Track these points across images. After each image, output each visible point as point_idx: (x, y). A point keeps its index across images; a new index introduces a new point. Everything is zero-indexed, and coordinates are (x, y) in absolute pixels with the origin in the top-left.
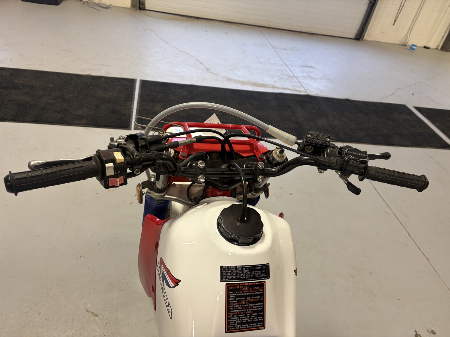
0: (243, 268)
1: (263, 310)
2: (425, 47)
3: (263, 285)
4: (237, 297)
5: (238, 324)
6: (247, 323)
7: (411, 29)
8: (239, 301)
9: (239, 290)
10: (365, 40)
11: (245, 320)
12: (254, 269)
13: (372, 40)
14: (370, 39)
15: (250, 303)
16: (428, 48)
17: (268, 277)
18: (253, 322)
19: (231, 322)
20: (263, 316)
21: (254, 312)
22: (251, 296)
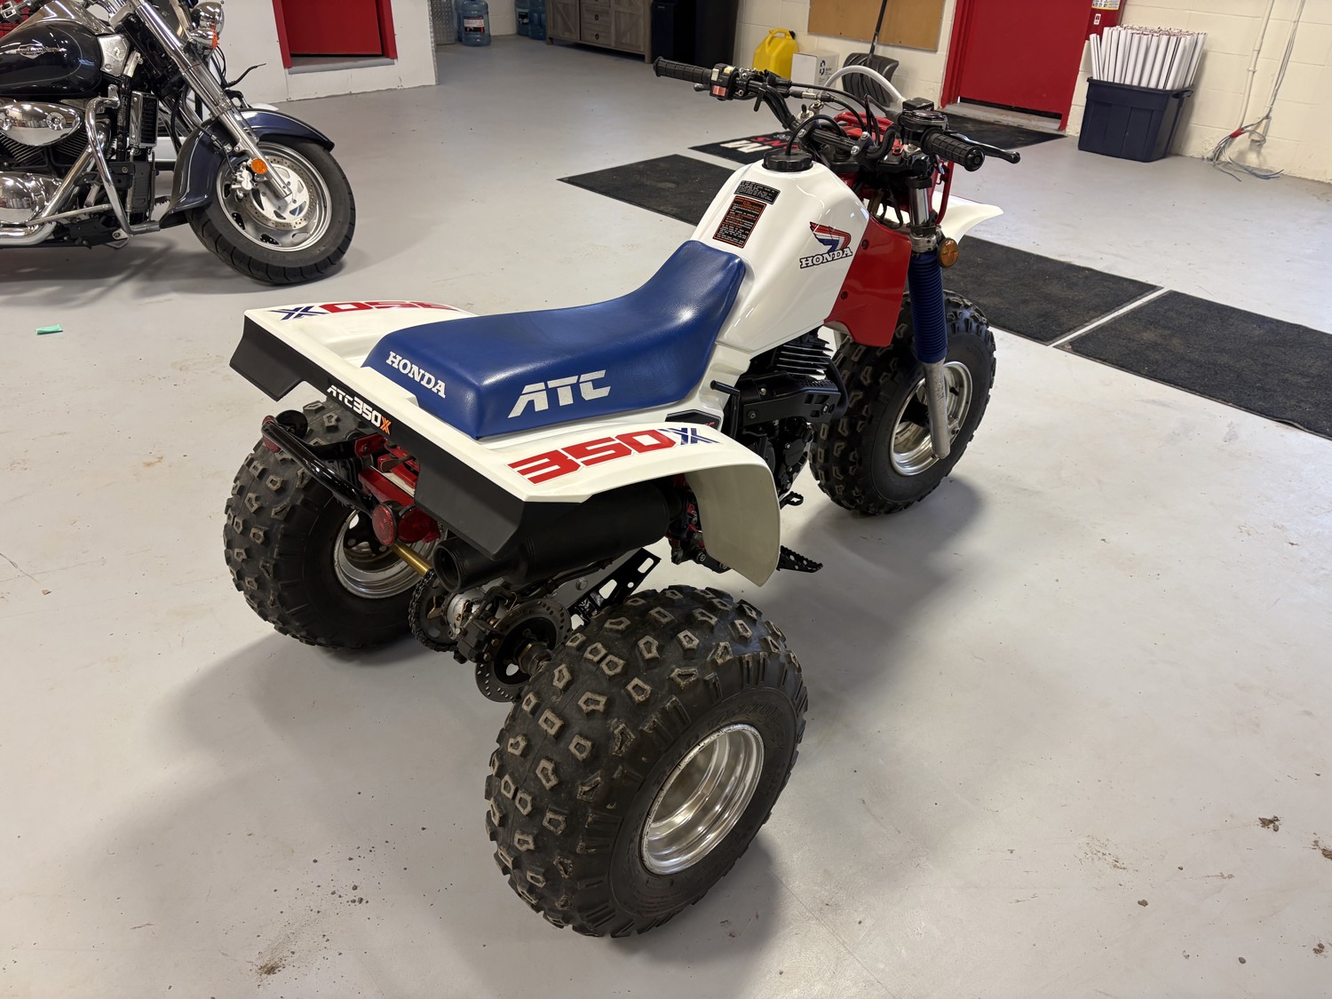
0: (756, 185)
1: (750, 231)
3: (762, 207)
4: (737, 209)
5: (726, 234)
6: (732, 236)
8: (737, 214)
9: (742, 203)
11: (732, 232)
12: (763, 188)
15: (744, 219)
17: (772, 202)
18: (736, 237)
19: (722, 230)
20: (748, 235)
21: (743, 228)
22: (747, 212)
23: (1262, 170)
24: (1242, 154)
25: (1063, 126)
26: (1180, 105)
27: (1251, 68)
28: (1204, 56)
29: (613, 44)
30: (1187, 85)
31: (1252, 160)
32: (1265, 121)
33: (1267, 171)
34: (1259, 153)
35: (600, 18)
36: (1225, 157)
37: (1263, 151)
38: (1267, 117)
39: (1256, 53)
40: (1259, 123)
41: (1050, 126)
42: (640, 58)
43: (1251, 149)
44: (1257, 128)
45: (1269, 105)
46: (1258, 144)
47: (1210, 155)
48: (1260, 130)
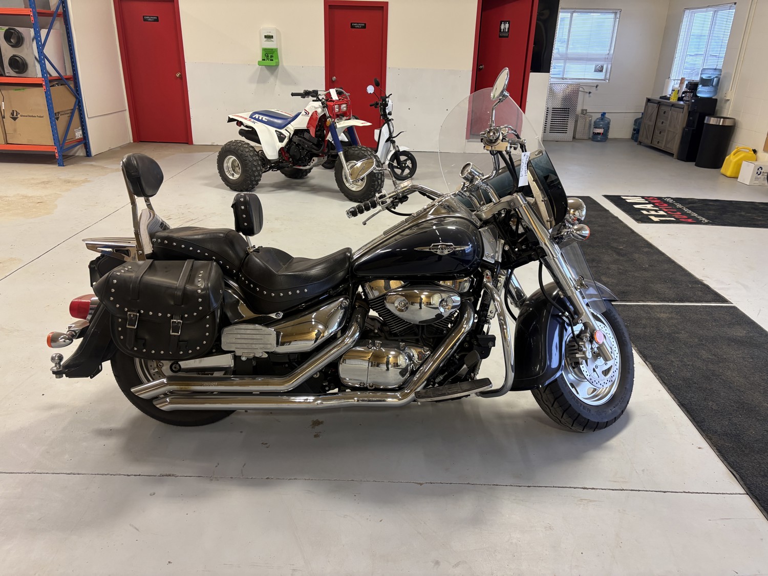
29: (663, 147)
35: (662, 133)
42: (671, 155)
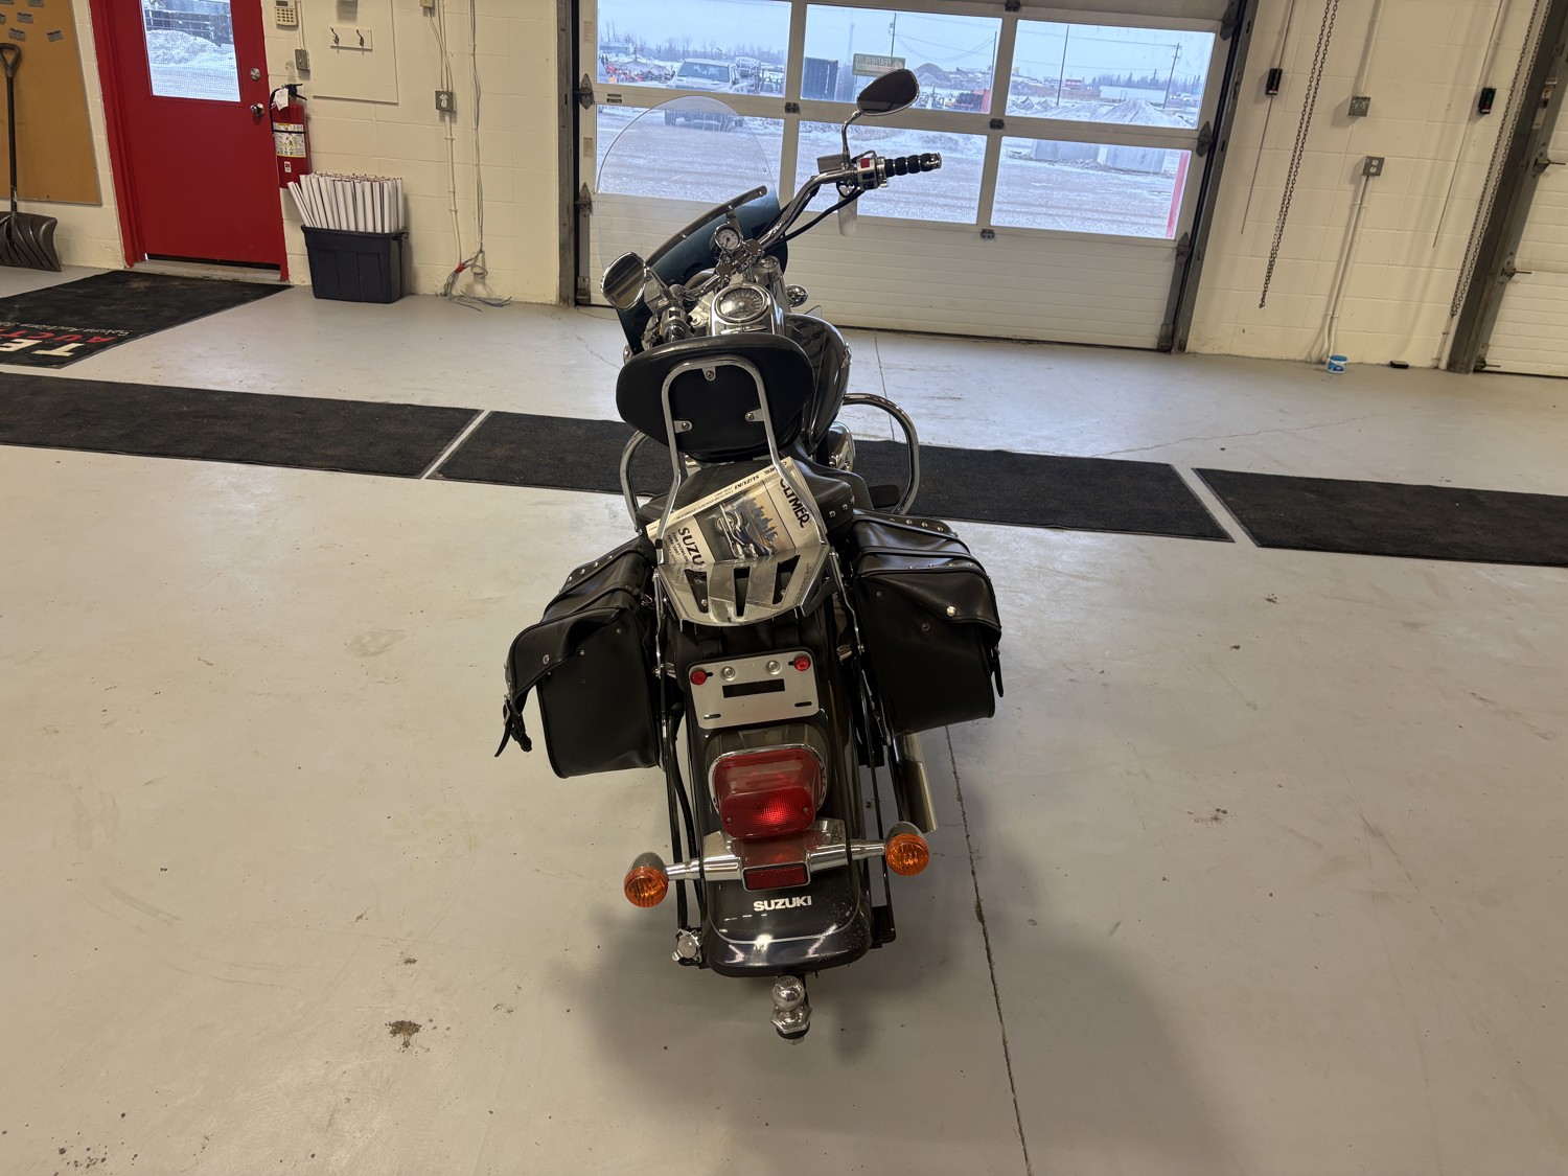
2: (1393, 365)
7: (1330, 318)
10: (1195, 354)
13: (1216, 352)
14: (1207, 350)
16: (1405, 367)
23: (492, 299)
24: (469, 287)
25: (285, 275)
26: (400, 247)
27: (453, 208)
28: (406, 199)
30: (401, 227)
31: (480, 291)
32: (480, 255)
33: (497, 300)
34: (484, 284)
36: (457, 290)
37: (487, 282)
38: (481, 251)
39: (452, 194)
40: (476, 257)
41: (271, 277)
43: (476, 281)
44: (476, 261)
45: (478, 240)
46: (481, 276)
47: (442, 291)
48: (479, 263)
